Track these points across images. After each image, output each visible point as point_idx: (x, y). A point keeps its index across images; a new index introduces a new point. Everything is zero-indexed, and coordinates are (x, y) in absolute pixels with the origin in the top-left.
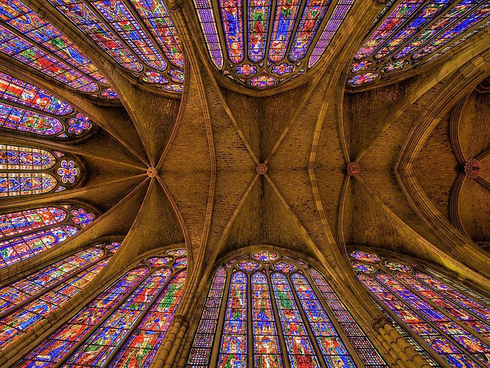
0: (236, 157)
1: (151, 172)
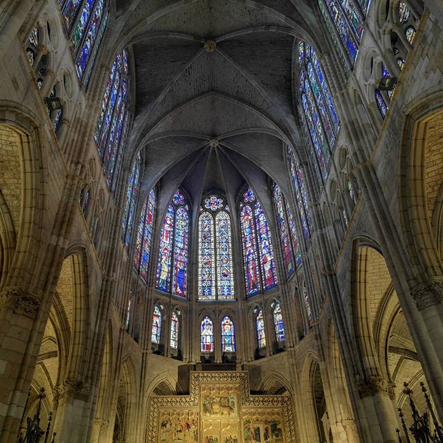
0: (198, 74)
1: (213, 143)
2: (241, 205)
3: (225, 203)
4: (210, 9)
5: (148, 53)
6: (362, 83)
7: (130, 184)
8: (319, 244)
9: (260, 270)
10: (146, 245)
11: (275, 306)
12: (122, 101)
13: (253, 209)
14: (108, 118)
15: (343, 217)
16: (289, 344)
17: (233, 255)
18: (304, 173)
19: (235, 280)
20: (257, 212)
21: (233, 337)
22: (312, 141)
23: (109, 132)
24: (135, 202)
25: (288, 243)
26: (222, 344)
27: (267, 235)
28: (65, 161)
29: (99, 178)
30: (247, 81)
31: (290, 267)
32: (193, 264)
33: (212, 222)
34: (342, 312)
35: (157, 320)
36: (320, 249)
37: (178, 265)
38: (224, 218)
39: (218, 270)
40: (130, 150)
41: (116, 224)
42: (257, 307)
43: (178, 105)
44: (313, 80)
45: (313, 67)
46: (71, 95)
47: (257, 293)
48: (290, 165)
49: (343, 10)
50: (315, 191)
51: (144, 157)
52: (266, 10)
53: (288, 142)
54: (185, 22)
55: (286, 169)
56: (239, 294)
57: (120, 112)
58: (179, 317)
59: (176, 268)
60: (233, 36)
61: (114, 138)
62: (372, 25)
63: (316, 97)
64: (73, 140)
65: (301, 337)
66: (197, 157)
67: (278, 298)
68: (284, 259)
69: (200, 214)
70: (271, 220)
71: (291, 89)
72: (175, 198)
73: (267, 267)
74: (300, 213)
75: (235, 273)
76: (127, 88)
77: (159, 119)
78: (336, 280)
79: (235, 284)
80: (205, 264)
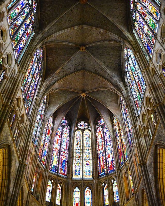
0: (76, 61)
1: (84, 95)
2: (97, 127)
3: (89, 125)
4: (83, 32)
5: (53, 51)
6: (156, 64)
7: (39, 113)
8: (137, 148)
9: (106, 162)
10: (46, 146)
11: (114, 182)
12: (38, 72)
13: (103, 129)
14: (30, 79)
15: (149, 133)
16: (121, 203)
17: (92, 153)
18: (129, 110)
19: (93, 167)
20: (105, 130)
21: (91, 199)
22: (132, 94)
23: (30, 86)
24: (42, 123)
25: (121, 147)
26: (85, 203)
27: (110, 143)
28: (3, 98)
29: (22, 109)
30: (100, 65)
31: (122, 160)
32: (71, 157)
33: (82, 135)
34: (150, 185)
35: (49, 188)
36: (138, 150)
37: (63, 158)
38: (88, 133)
39: (84, 161)
40: (40, 96)
41: (29, 133)
42: (104, 182)
43: (66, 75)
44: (132, 65)
45: (132, 60)
46: (10, 65)
47: (104, 174)
48: (122, 107)
49: (145, 33)
50: (134, 120)
51: (48, 100)
52: (109, 33)
53: (120, 95)
54: (71, 38)
55: (119, 109)
56: (95, 175)
57: (37, 77)
58: (62, 187)
59: (62, 160)
60: (93, 44)
61: (32, 89)
62: (159, 38)
63: (133, 73)
64: (9, 87)
65: (128, 200)
66: (75, 101)
67: (116, 177)
68: (118, 156)
69: (75, 131)
70: (112, 135)
71: (121, 70)
72: (63, 122)
73: (110, 160)
74: (127, 131)
75: (93, 163)
76: (41, 66)
77: (56, 81)
78: (147, 168)
79: (93, 169)
80: (77, 158)
